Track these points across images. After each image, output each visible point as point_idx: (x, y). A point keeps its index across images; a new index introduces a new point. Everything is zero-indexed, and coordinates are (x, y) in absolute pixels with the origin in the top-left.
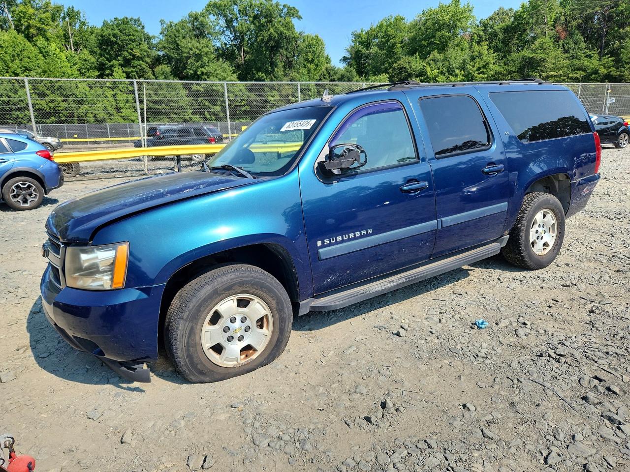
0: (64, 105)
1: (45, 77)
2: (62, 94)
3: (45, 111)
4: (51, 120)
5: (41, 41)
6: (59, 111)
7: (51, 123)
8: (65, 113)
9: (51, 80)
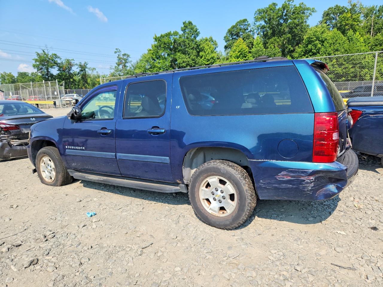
0: (352, 70)
1: (345, 54)
2: (353, 63)
3: (340, 74)
4: (342, 79)
5: (350, 32)
6: (348, 74)
7: (341, 81)
8: (351, 75)
9: (348, 56)
